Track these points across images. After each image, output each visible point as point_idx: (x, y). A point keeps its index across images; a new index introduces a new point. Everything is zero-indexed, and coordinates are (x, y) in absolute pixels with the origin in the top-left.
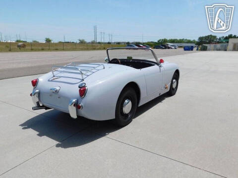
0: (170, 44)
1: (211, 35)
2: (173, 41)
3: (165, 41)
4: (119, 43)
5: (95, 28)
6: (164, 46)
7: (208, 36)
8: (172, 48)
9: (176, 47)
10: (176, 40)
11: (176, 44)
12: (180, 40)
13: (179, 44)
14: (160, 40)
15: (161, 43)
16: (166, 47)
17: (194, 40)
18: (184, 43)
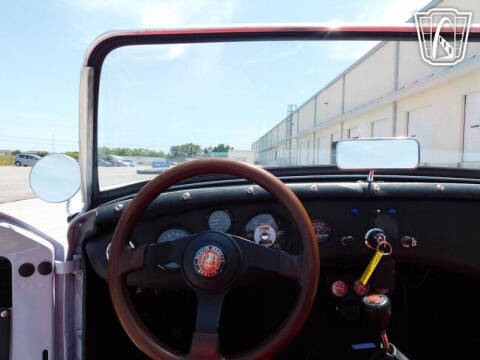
0: (119, 159)
1: (191, 144)
2: (122, 153)
6: (109, 160)
7: (187, 146)
8: (125, 165)
9: (134, 164)
11: (131, 159)
12: (136, 150)
16: (114, 163)
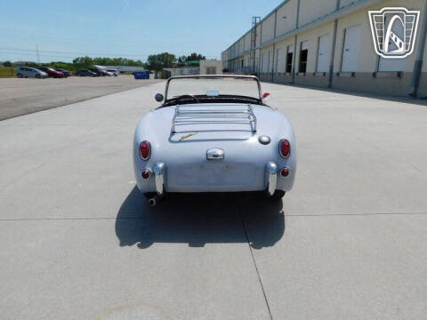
3: (89, 61)
8: (109, 75)
9: (117, 73)
11: (113, 68)
12: (116, 60)
14: (77, 59)
18: (125, 65)
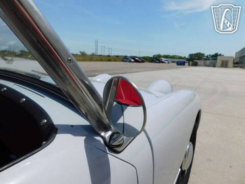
0: (164, 59)
1: (199, 53)
2: (166, 57)
3: (159, 56)
4: (117, 56)
5: (97, 42)
6: (158, 60)
8: (165, 63)
9: (170, 62)
10: (169, 55)
11: (169, 60)
12: (173, 56)
13: (172, 60)
14: (155, 55)
15: (156, 58)
16: (161, 62)
17: (185, 57)
18: (176, 58)
